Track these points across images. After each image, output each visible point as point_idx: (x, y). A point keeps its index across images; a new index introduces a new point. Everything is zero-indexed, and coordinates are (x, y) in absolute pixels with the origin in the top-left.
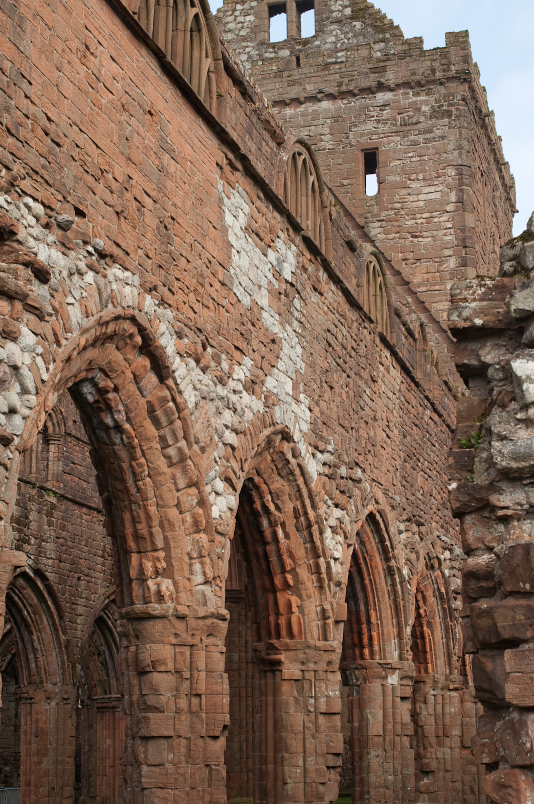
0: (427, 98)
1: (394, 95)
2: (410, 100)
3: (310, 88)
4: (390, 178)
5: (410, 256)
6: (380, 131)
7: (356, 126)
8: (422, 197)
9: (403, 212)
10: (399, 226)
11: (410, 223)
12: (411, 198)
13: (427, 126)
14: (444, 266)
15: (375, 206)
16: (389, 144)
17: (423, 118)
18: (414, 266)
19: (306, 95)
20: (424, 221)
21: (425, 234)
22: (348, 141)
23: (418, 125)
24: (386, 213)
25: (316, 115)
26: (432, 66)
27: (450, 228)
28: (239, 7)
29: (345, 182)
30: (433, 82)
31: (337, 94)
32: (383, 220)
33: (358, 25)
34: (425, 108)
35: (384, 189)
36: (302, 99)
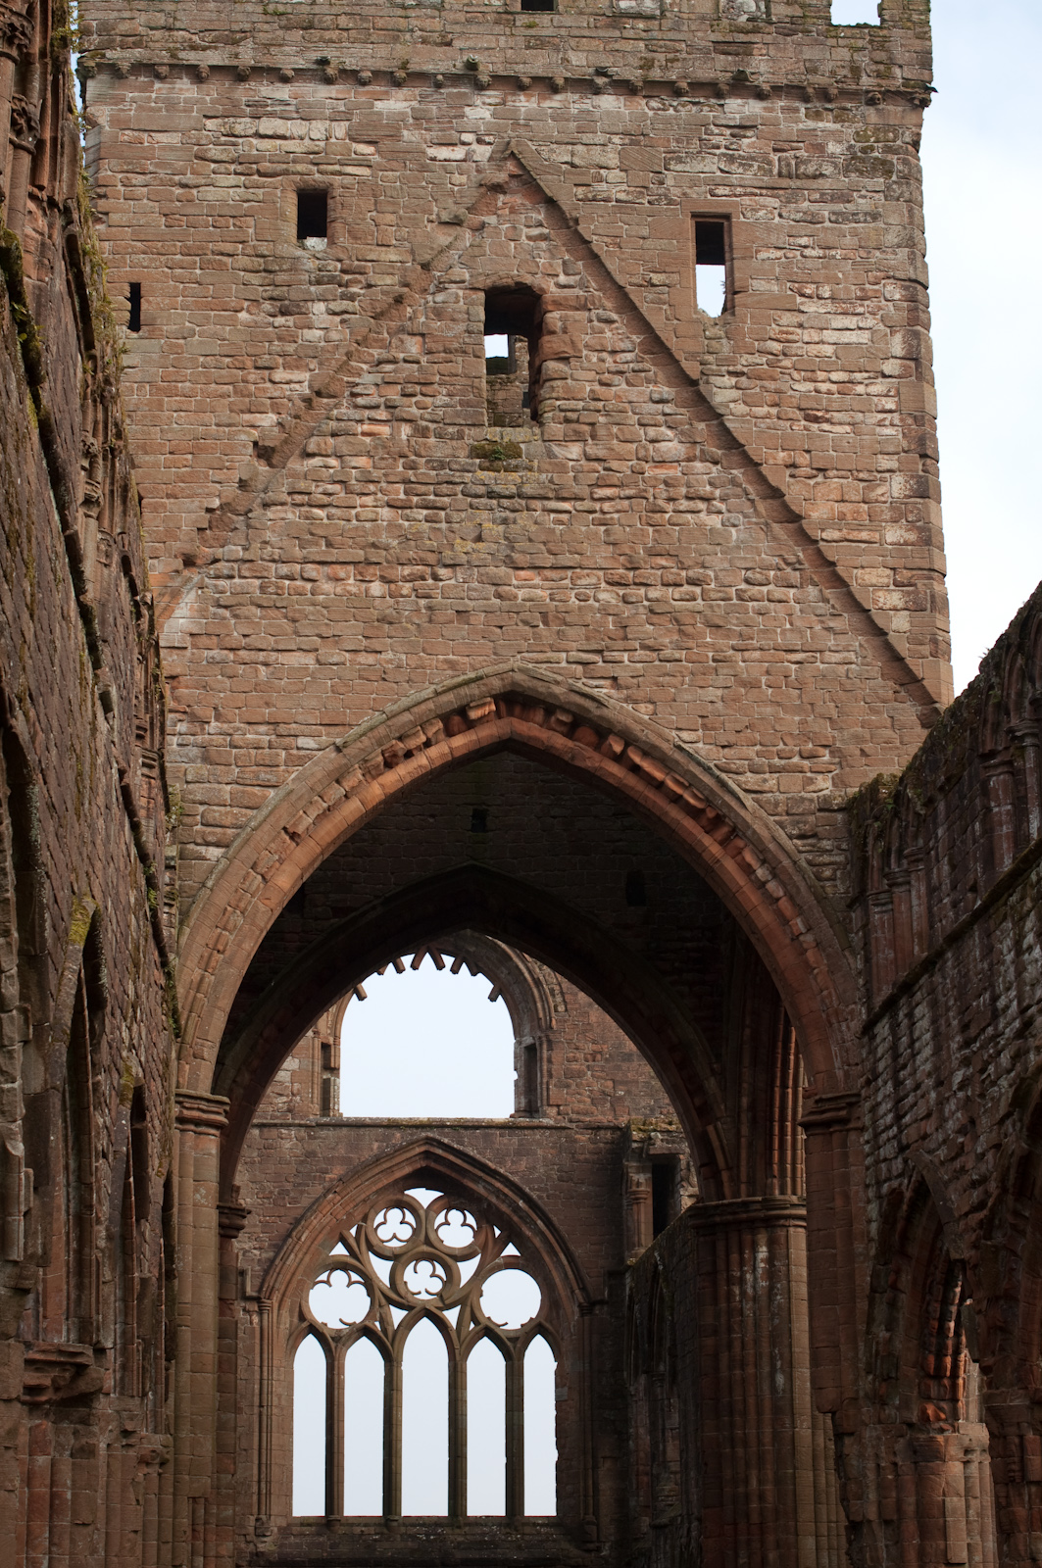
0: (838, 126)
1: (765, 108)
2: (801, 126)
3: (579, 61)
4: (759, 286)
5: (803, 459)
6: (734, 179)
7: (680, 160)
8: (828, 335)
9: (787, 363)
10: (778, 392)
11: (802, 387)
12: (806, 335)
13: (840, 186)
14: (880, 491)
15: (724, 341)
16: (757, 211)
17: (831, 169)
18: (812, 482)
19: (569, 75)
20: (834, 388)
21: (837, 416)
22: (662, 191)
23: (820, 181)
24: (751, 359)
25: (587, 124)
26: (852, 61)
27: (890, 411)
29: (656, 278)
30: (853, 95)
31: (640, 84)
32: (742, 374)
34: (833, 147)
35: (745, 306)
36: (560, 82)
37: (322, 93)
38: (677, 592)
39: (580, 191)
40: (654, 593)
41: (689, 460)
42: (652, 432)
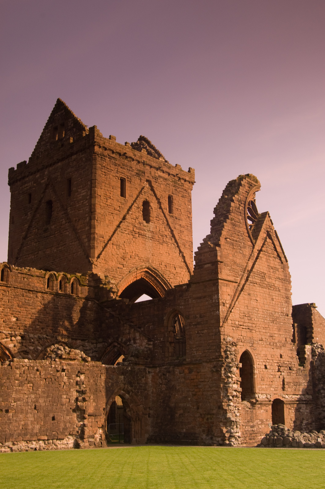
0: (85, 155)
1: (76, 156)
2: (80, 157)
3: (55, 159)
4: (74, 189)
5: (77, 219)
6: (72, 171)
7: (66, 170)
8: (81, 195)
9: (76, 202)
10: (75, 207)
11: (77, 206)
12: (79, 196)
13: (84, 166)
14: (85, 221)
15: (70, 201)
16: (74, 175)
17: (83, 163)
18: (78, 222)
19: (54, 162)
20: (81, 204)
21: (81, 209)
22: (64, 177)
23: (82, 166)
24: (72, 203)
25: (57, 169)
26: (85, 142)
27: (87, 206)
28: (47, 131)
29: (62, 193)
30: (86, 148)
31: (62, 159)
32: (71, 206)
33: (74, 129)
34: (84, 159)
35: (72, 193)
37: (31, 177)
38: (63, 247)
39: (55, 181)
40: (60, 248)
41: (66, 223)
42: (61, 220)
